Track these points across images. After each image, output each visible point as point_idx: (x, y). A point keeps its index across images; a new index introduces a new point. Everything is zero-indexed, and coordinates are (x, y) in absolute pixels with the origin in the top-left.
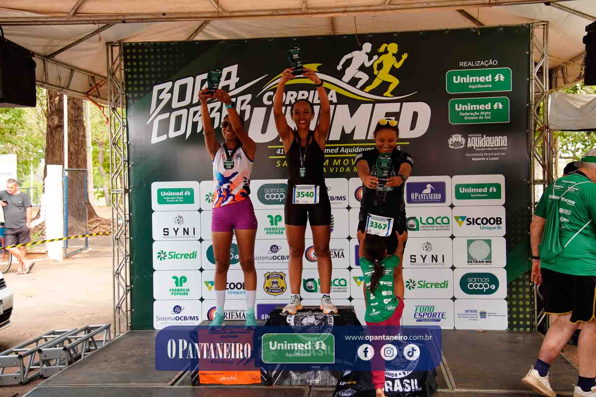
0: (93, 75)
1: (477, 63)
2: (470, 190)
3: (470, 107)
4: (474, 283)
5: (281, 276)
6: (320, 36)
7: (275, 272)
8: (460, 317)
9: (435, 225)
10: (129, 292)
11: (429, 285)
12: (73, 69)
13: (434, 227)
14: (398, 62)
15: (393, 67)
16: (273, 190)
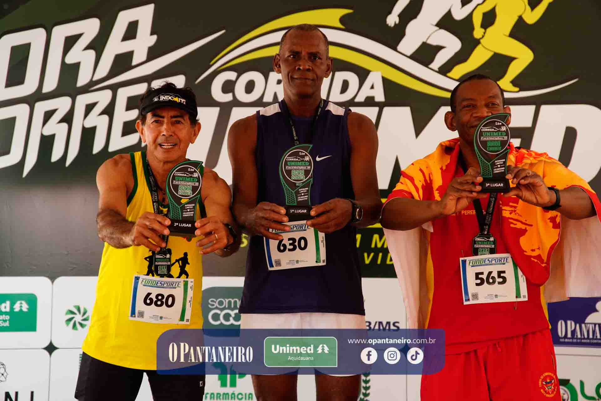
14: (533, 9)
15: (521, 20)
16: (230, 303)
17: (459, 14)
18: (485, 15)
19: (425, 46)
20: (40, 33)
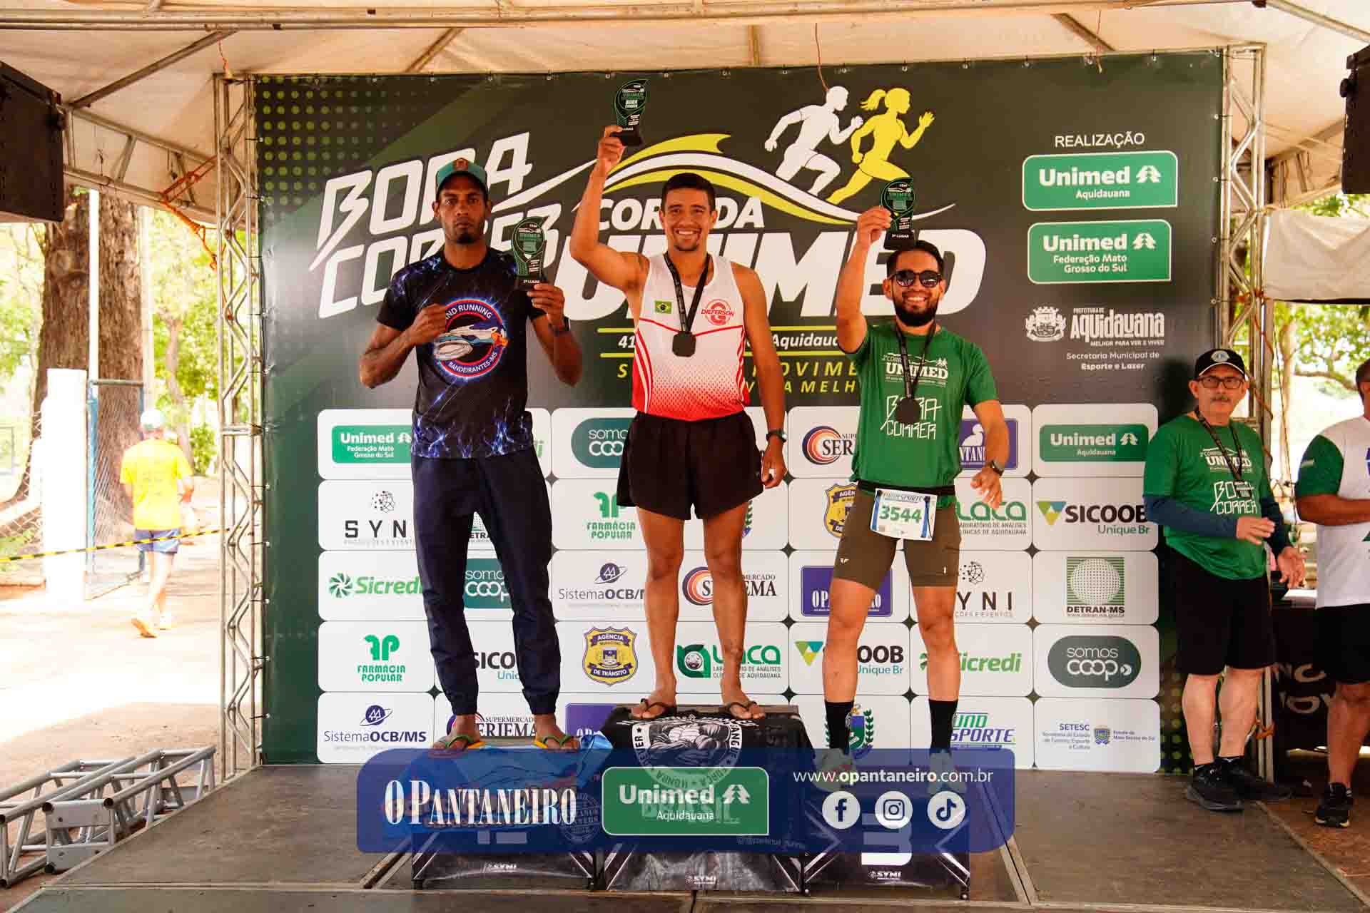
0: (179, 152)
1: (1097, 139)
2: (1076, 440)
3: (1077, 243)
4: (1081, 660)
5: (625, 637)
6: (727, 69)
7: (610, 628)
8: (1047, 740)
9: (991, 521)
10: (260, 671)
11: (974, 665)
12: (132, 136)
13: (989, 525)
14: (910, 134)
15: (898, 146)
16: (610, 434)
17: (838, 138)
18: (863, 139)
19: (803, 170)
20: (418, 164)
